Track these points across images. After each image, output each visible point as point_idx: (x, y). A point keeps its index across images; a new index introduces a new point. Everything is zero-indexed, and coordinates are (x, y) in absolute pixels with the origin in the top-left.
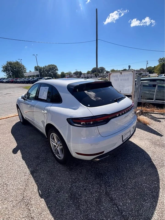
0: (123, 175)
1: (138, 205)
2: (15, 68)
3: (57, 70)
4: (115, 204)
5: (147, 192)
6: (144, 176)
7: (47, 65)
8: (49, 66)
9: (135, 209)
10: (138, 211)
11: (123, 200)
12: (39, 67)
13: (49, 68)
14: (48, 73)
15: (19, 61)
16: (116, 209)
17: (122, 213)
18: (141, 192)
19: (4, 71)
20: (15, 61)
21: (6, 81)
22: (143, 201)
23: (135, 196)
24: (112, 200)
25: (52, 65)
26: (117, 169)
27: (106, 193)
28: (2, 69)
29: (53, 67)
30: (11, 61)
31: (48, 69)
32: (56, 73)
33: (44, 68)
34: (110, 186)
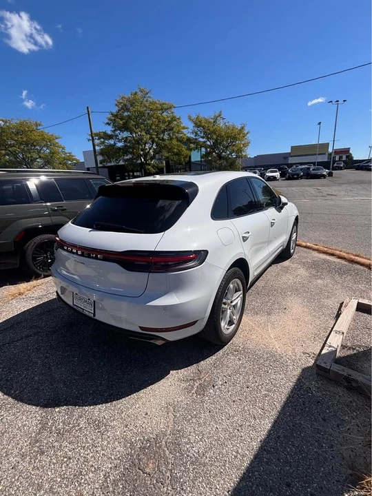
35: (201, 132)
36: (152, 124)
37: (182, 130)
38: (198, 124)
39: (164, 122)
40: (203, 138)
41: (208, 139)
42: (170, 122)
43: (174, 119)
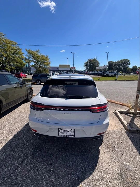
0: (46, 162)
1: (21, 182)
2: (92, 64)
3: (129, 64)
4: (18, 167)
5: (36, 186)
6: (55, 178)
7: (119, 60)
8: (122, 60)
9: (17, 181)
10: (17, 183)
11: (22, 171)
12: (112, 62)
13: (121, 63)
14: (119, 67)
15: (95, 58)
16: (14, 169)
17: (12, 173)
18: (34, 181)
19: (85, 66)
20: (93, 59)
21: (84, 73)
22: (26, 185)
23: (29, 177)
24: (21, 164)
25: (124, 60)
26: (51, 156)
27: (25, 158)
28: (84, 64)
29: (125, 61)
30: (91, 59)
31: (119, 63)
32: (127, 67)
33: (116, 62)
34: (31, 158)
35: (31, 56)
36: (8, 49)
37: (22, 54)
38: (30, 53)
39: (13, 49)
40: (32, 58)
41: (34, 59)
42: (16, 50)
43: (18, 49)
